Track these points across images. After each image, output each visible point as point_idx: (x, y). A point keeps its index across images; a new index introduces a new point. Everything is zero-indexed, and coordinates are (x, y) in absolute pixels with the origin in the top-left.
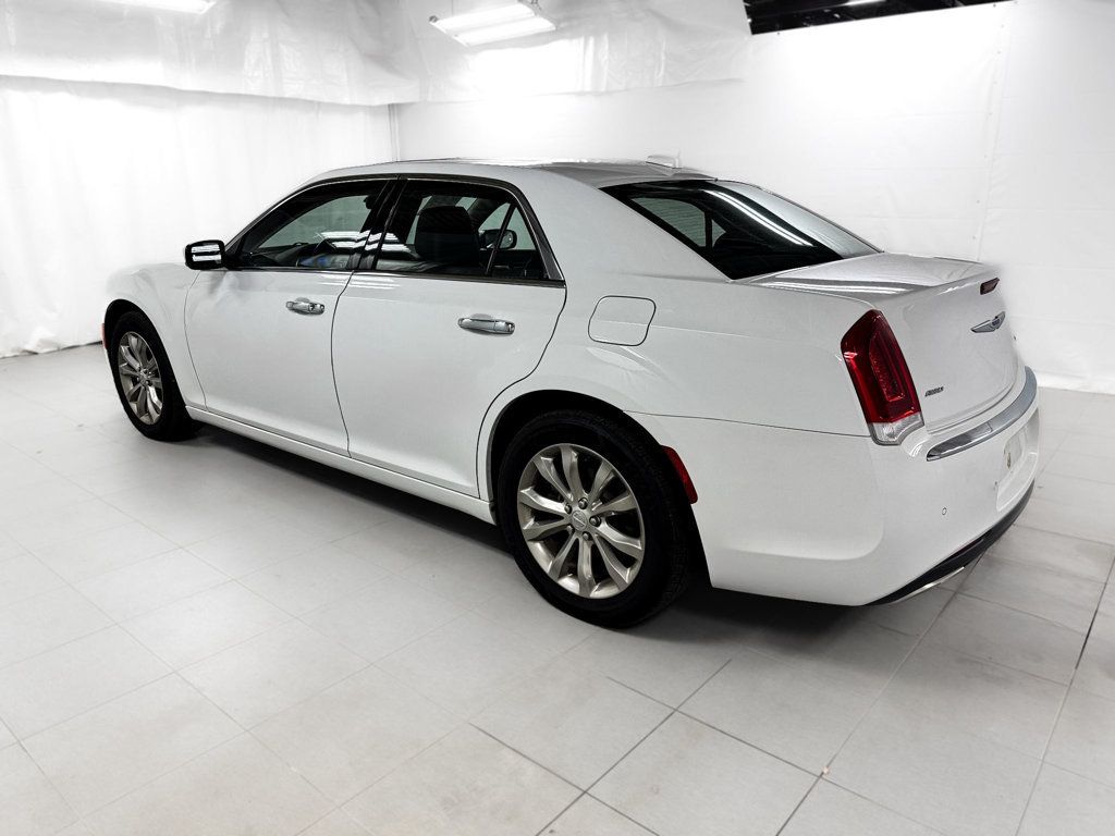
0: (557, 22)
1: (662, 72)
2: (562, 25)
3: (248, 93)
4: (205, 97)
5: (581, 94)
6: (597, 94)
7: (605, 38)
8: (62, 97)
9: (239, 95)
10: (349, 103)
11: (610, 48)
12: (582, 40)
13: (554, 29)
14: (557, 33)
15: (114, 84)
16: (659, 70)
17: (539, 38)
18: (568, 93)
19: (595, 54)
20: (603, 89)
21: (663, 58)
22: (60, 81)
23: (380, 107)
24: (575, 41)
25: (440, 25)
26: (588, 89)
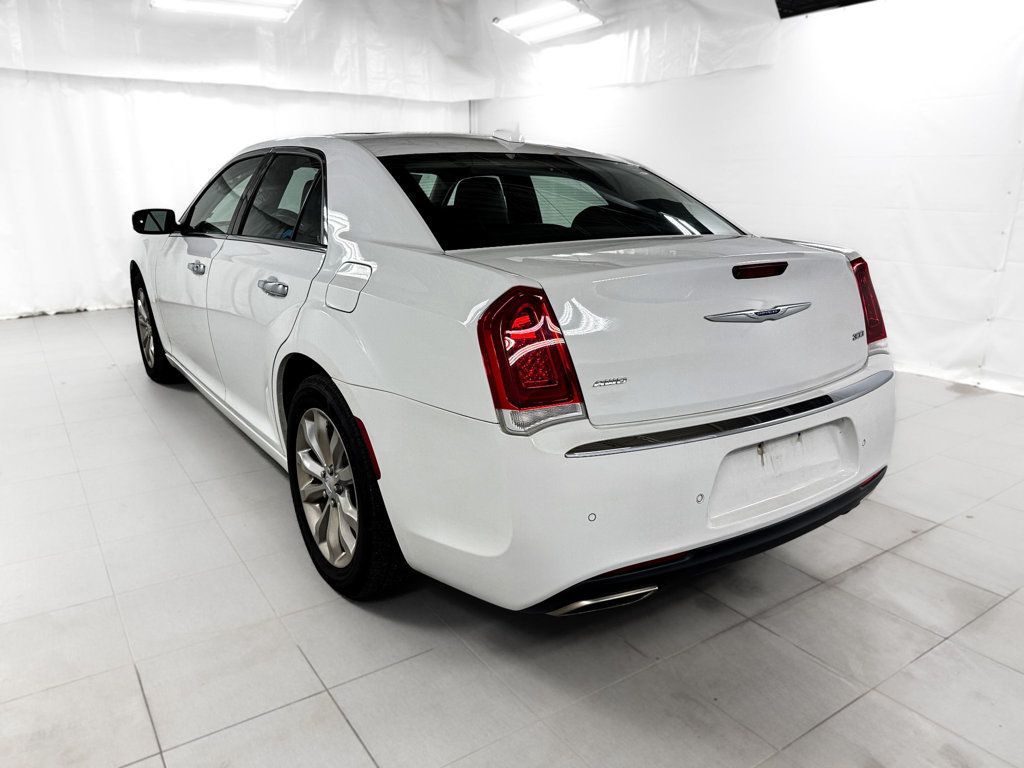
0: (603, 18)
1: (695, 60)
2: (608, 22)
3: (336, 91)
4: (299, 95)
5: (625, 86)
6: (638, 85)
7: (647, 31)
8: (179, 96)
9: (329, 94)
10: (428, 100)
11: (651, 39)
12: (627, 34)
13: (601, 24)
14: (605, 29)
15: (222, 85)
16: (693, 58)
17: (590, 34)
18: (614, 86)
19: (638, 47)
20: (643, 81)
21: (697, 47)
22: (178, 83)
23: (461, 103)
24: (622, 35)
25: (501, 25)
26: (629, 81)
